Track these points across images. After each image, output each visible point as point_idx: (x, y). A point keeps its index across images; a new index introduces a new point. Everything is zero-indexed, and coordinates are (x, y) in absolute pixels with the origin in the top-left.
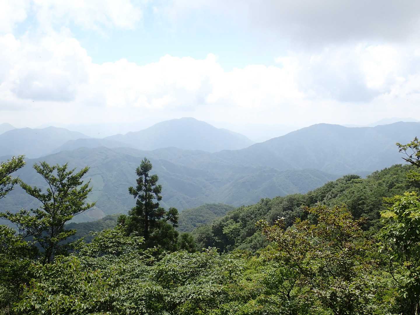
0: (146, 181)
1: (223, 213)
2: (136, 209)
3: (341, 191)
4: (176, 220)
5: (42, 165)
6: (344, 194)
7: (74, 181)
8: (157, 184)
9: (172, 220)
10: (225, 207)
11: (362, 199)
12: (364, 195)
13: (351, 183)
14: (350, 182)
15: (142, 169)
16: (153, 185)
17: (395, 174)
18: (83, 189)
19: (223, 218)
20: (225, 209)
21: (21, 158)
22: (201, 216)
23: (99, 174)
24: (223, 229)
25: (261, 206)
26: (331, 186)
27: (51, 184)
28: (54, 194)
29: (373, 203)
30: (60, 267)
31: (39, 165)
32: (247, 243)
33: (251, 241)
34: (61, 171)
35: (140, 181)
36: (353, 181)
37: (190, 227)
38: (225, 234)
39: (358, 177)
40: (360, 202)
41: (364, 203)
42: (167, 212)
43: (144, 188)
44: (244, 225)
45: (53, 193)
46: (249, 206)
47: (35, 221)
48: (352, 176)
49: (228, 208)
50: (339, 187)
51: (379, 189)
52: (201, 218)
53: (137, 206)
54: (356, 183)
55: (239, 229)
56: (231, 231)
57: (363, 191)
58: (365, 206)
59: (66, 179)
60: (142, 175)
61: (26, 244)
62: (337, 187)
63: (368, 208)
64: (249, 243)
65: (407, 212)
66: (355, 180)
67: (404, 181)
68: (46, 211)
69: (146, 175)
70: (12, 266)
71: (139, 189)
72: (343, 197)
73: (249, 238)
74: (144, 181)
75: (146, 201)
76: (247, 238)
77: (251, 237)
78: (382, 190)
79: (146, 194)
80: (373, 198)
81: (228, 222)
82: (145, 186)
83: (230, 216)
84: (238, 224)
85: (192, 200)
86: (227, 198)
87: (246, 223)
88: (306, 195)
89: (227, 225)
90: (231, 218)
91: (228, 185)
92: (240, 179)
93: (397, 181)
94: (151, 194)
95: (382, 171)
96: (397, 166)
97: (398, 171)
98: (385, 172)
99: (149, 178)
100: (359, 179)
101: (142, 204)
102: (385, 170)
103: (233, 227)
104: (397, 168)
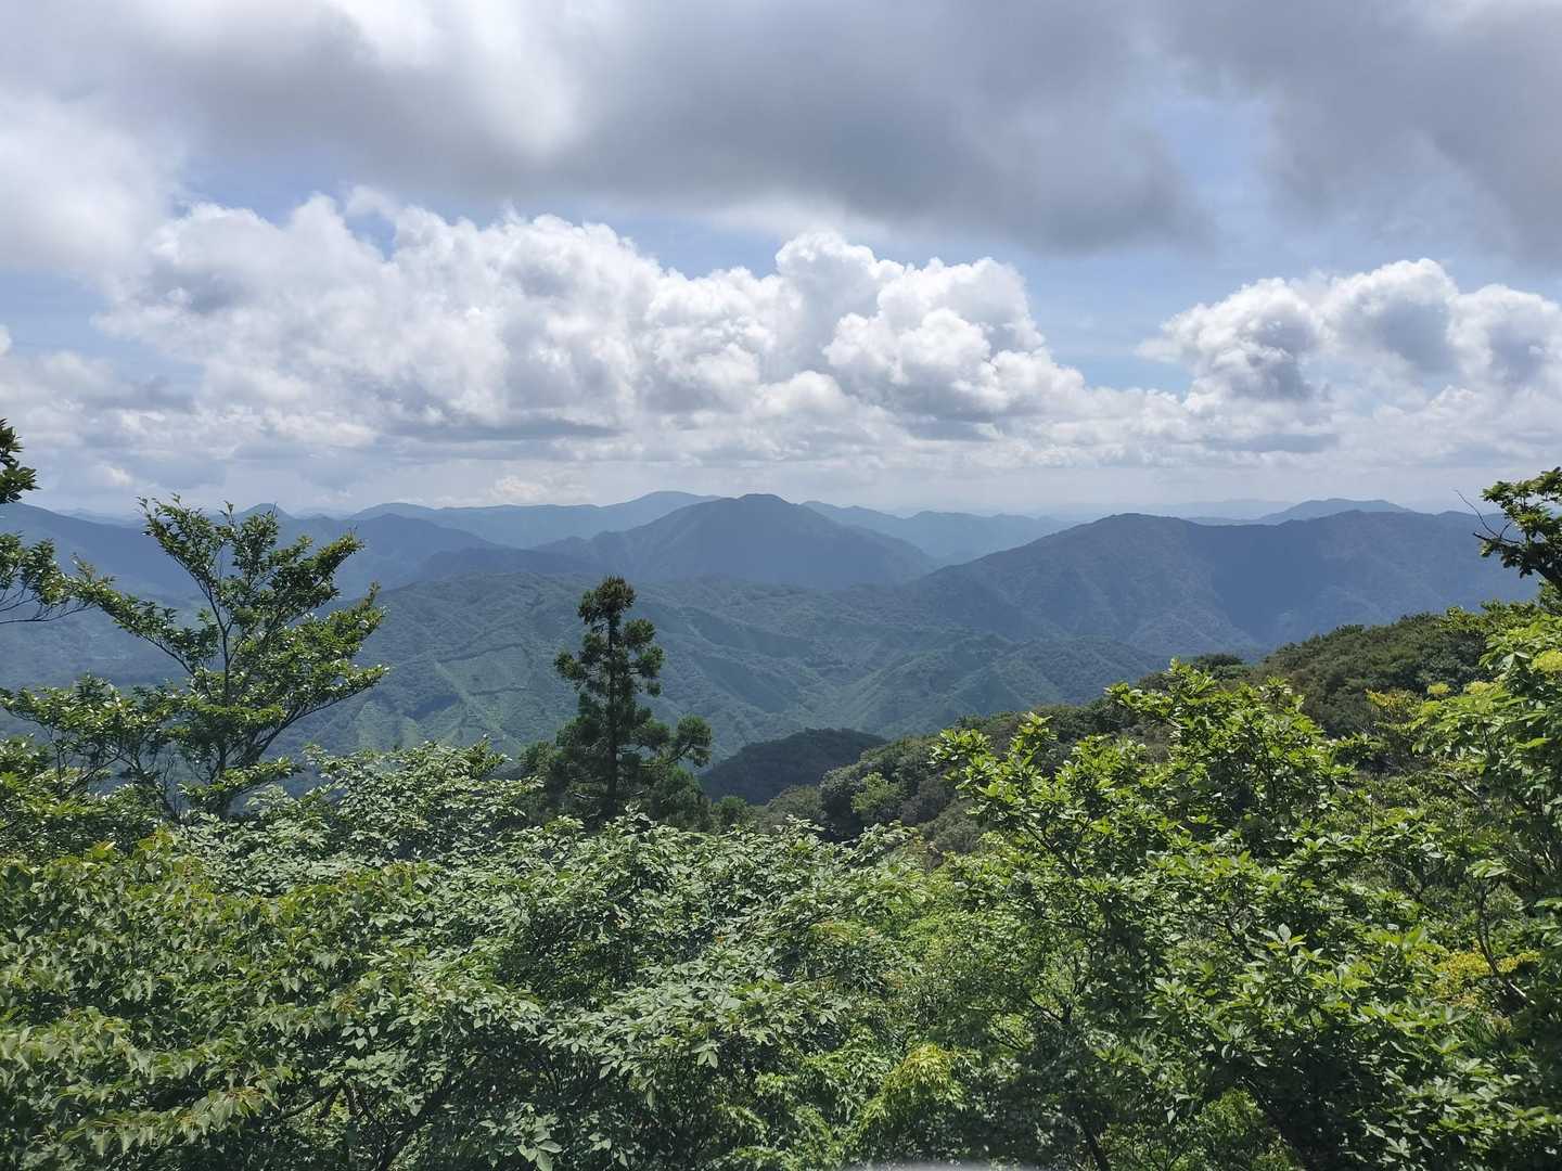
0: (613, 638)
17: (1344, 653)
19: (854, 767)
23: (518, 645)
24: (852, 800)
36: (1221, 672)
39: (1236, 661)
44: (911, 790)
48: (1217, 657)
55: (896, 800)
56: (876, 807)
60: (601, 620)
69: (614, 622)
73: (925, 827)
77: (932, 823)
81: (865, 780)
82: (609, 653)
83: (870, 764)
84: (895, 787)
85: (769, 719)
86: (866, 714)
87: (917, 784)
88: (1087, 708)
89: (863, 789)
90: (875, 769)
91: (868, 679)
92: (902, 662)
93: (1351, 672)
94: (631, 680)
95: (1305, 644)
96: (1347, 630)
97: (1352, 646)
98: (1315, 647)
99: (620, 628)
100: (1237, 666)
101: (598, 708)
102: (1315, 640)
103: (879, 793)
104: (1348, 637)
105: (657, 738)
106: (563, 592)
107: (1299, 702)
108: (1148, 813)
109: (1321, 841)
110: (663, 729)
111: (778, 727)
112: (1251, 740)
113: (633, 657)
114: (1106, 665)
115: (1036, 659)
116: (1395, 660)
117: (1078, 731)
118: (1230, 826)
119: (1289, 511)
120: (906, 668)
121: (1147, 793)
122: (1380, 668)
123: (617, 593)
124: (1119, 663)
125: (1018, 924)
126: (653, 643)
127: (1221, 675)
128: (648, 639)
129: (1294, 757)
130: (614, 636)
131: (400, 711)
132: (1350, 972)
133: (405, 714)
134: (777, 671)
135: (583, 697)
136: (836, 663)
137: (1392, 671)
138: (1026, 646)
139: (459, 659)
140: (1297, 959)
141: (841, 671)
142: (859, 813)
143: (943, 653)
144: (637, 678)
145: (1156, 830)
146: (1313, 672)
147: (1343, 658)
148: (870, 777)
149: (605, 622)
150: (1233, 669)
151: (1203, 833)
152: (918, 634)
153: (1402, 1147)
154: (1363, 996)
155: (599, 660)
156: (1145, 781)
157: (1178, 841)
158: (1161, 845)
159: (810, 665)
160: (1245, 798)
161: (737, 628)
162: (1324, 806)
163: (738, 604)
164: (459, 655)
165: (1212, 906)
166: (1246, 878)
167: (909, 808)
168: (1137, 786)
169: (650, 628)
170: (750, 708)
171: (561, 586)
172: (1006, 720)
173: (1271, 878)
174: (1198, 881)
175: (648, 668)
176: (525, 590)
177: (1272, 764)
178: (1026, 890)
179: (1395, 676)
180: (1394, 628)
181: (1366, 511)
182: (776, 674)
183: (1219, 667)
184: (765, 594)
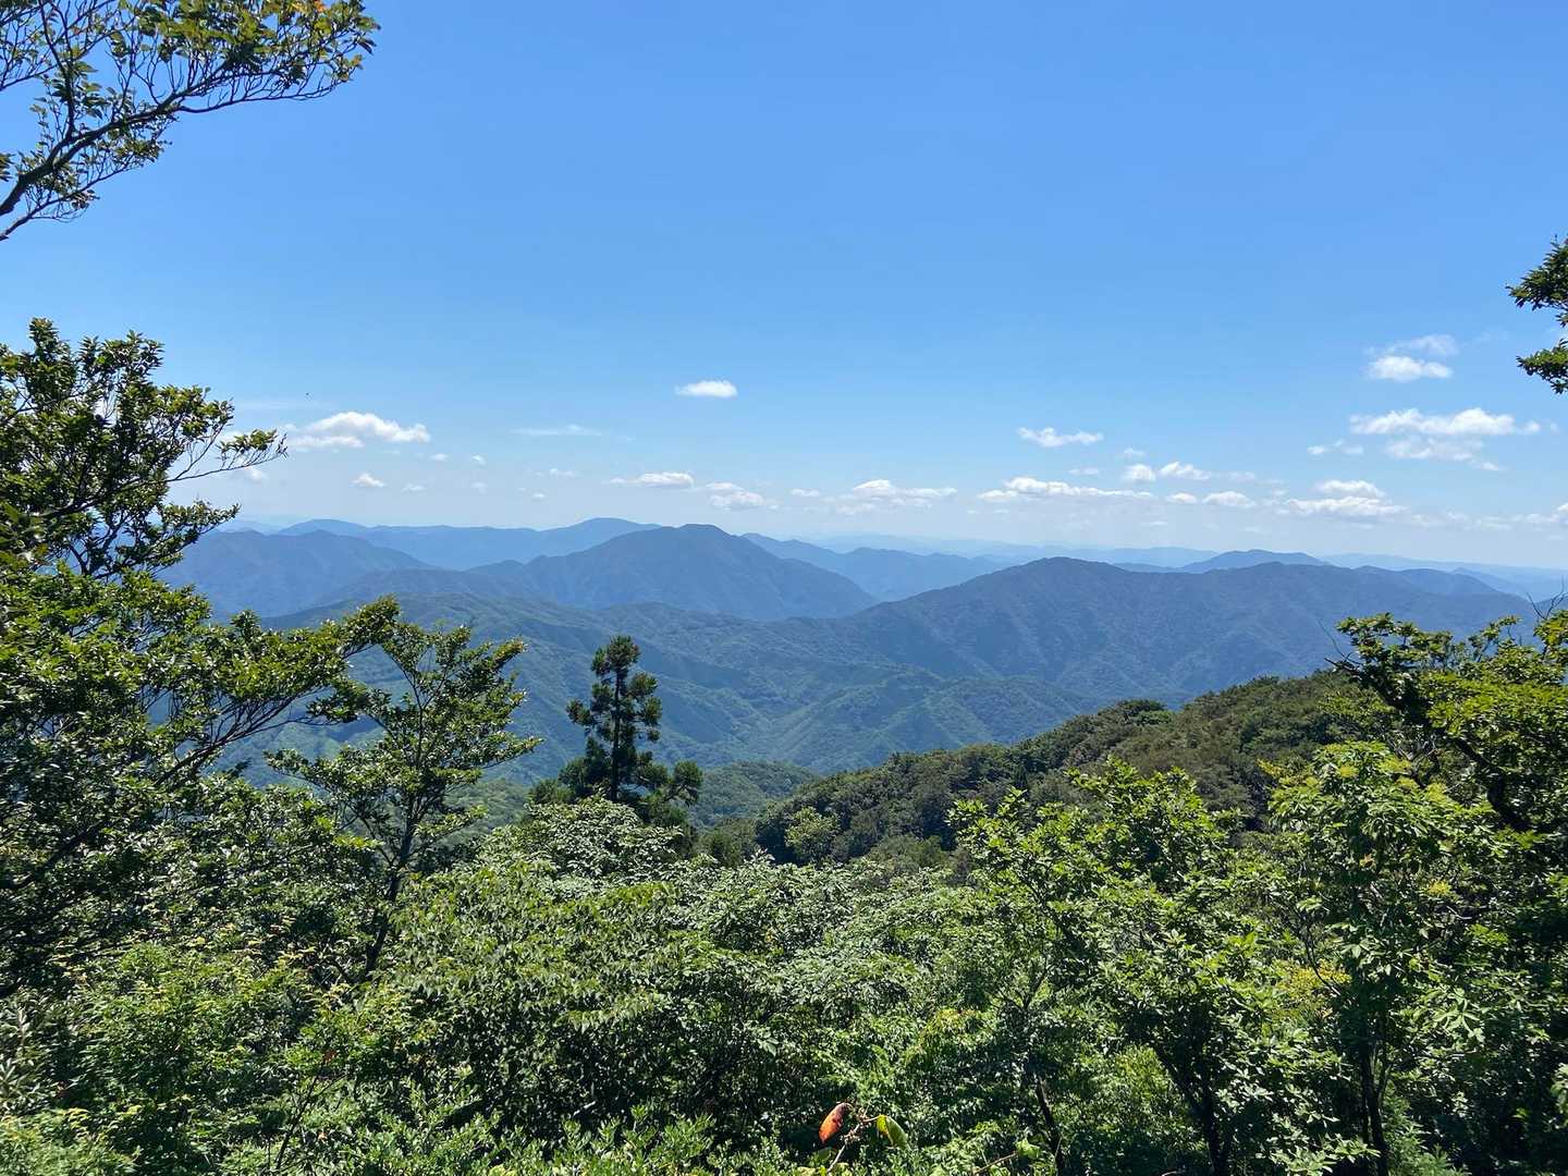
1: (784, 789)
3: (1112, 743)
10: (792, 773)
13: (1138, 722)
14: (1135, 719)
17: (1259, 704)
19: (788, 801)
20: (791, 777)
22: (725, 794)
24: (786, 834)
25: (892, 775)
26: (1085, 727)
36: (1144, 718)
39: (1158, 708)
44: (844, 825)
46: (859, 774)
48: (1141, 702)
49: (798, 775)
50: (1106, 732)
51: (1216, 741)
52: (724, 800)
54: (1153, 722)
55: (829, 835)
56: (808, 841)
57: (1172, 744)
60: (610, 673)
62: (1099, 732)
66: (1148, 714)
67: (1284, 723)
69: (622, 675)
74: (613, 690)
75: (616, 744)
79: (617, 725)
81: (799, 814)
82: (616, 703)
83: (804, 798)
84: (829, 822)
85: (701, 750)
86: (798, 746)
87: (850, 819)
88: (1015, 749)
89: (797, 823)
90: (809, 803)
91: (802, 712)
92: (835, 696)
93: (1266, 723)
94: (633, 728)
95: (1223, 693)
96: (1264, 682)
97: (1267, 697)
98: (1234, 697)
99: (628, 681)
100: (1159, 712)
101: (603, 751)
102: (1233, 690)
103: (814, 826)
104: (1265, 688)
105: (656, 779)
106: (496, 615)
107: (1193, 785)
108: (1092, 861)
109: (1201, 882)
110: (663, 771)
111: (710, 758)
112: (1158, 815)
113: (637, 707)
114: (1033, 705)
115: (966, 697)
116: (1307, 712)
117: (1006, 771)
118: (1144, 870)
119: (1211, 561)
120: (837, 703)
121: (1090, 847)
122: (1291, 720)
123: (626, 652)
124: (1046, 703)
125: (994, 938)
126: (655, 694)
127: (1143, 720)
128: (651, 691)
129: (1188, 825)
130: (621, 688)
131: (323, 733)
132: (1212, 960)
133: (328, 736)
134: (710, 702)
135: (591, 742)
136: (769, 695)
137: (1305, 723)
138: (957, 683)
139: (386, 680)
140: (1182, 950)
141: (775, 703)
142: (792, 847)
143: (877, 688)
144: (639, 725)
145: (1096, 872)
146: (1229, 722)
147: (1260, 709)
148: (804, 811)
149: (612, 675)
150: (1155, 715)
151: (1126, 875)
152: (852, 668)
153: (1245, 1074)
154: (1221, 973)
155: (607, 709)
156: (1089, 838)
157: (1112, 880)
158: (1100, 882)
159: (744, 697)
160: (1154, 853)
161: (672, 657)
162: (1206, 859)
163: (674, 633)
164: (387, 675)
165: (1131, 922)
166: (1152, 904)
167: (841, 843)
168: (1084, 842)
169: (652, 682)
170: (682, 738)
171: (495, 609)
172: (938, 758)
173: (1168, 905)
174: (1124, 904)
175: (650, 717)
176: (457, 612)
177: (1173, 829)
178: (1004, 911)
179: (1307, 728)
180: (1306, 681)
181: (1286, 563)
182: (710, 705)
183: (1142, 713)
184: (701, 624)
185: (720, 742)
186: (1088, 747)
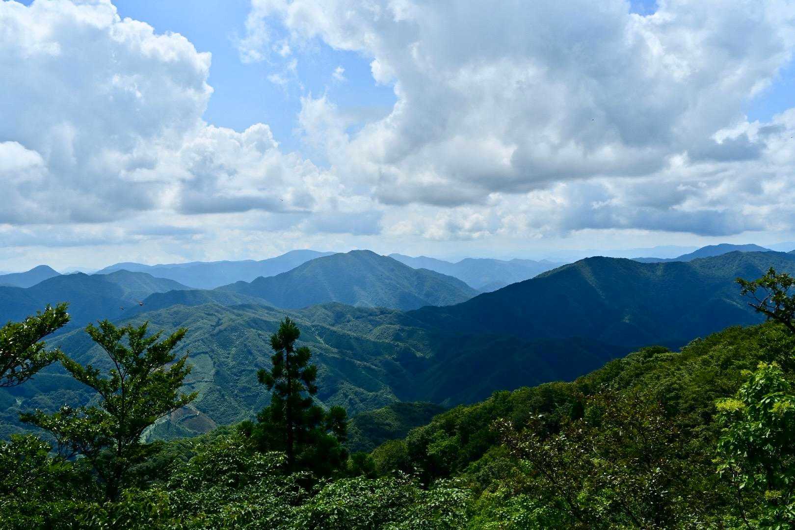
0: (289, 358)
2: (272, 410)
3: (637, 376)
4: (344, 429)
5: (102, 327)
6: (642, 381)
7: (160, 355)
8: (309, 364)
9: (335, 429)
11: (675, 389)
12: (678, 382)
13: (653, 361)
14: (651, 359)
15: (280, 337)
16: (301, 366)
17: (731, 344)
18: (176, 372)
20: (429, 411)
21: (63, 309)
23: (206, 353)
24: (427, 448)
25: (494, 406)
27: (117, 361)
28: (122, 379)
29: (694, 395)
30: (131, 509)
31: (97, 326)
32: (469, 473)
33: (478, 469)
34: (136, 336)
35: (277, 360)
36: (656, 358)
37: (367, 445)
38: (432, 456)
40: (673, 394)
41: (677, 397)
42: (327, 415)
43: (285, 371)
44: (464, 440)
45: (121, 376)
47: (87, 427)
50: (632, 369)
51: (704, 370)
53: (273, 405)
54: (662, 360)
55: (455, 447)
56: (442, 452)
57: (675, 374)
58: (680, 401)
59: (145, 351)
60: (282, 348)
61: (70, 469)
62: (628, 369)
63: (688, 405)
64: (474, 472)
65: (766, 400)
66: (659, 355)
67: (748, 355)
68: (109, 410)
69: (290, 349)
70: (45, 512)
71: (277, 373)
72: (639, 386)
73: (475, 464)
74: (285, 359)
75: (290, 394)
76: (471, 463)
77: (478, 461)
78: (710, 372)
79: (289, 382)
80: (695, 386)
81: (435, 435)
83: (438, 424)
87: (469, 436)
89: (434, 441)
90: (441, 427)
91: (435, 369)
92: (456, 356)
96: (732, 329)
99: (294, 353)
103: (445, 443)
120: (458, 360)
141: (417, 363)
148: (438, 433)
149: (284, 349)
150: (663, 356)
161: (348, 338)
167: (464, 452)
176: (209, 316)
181: (744, 251)
182: (374, 367)
183: (656, 355)
184: (365, 314)
185: (382, 391)
186: (621, 379)
